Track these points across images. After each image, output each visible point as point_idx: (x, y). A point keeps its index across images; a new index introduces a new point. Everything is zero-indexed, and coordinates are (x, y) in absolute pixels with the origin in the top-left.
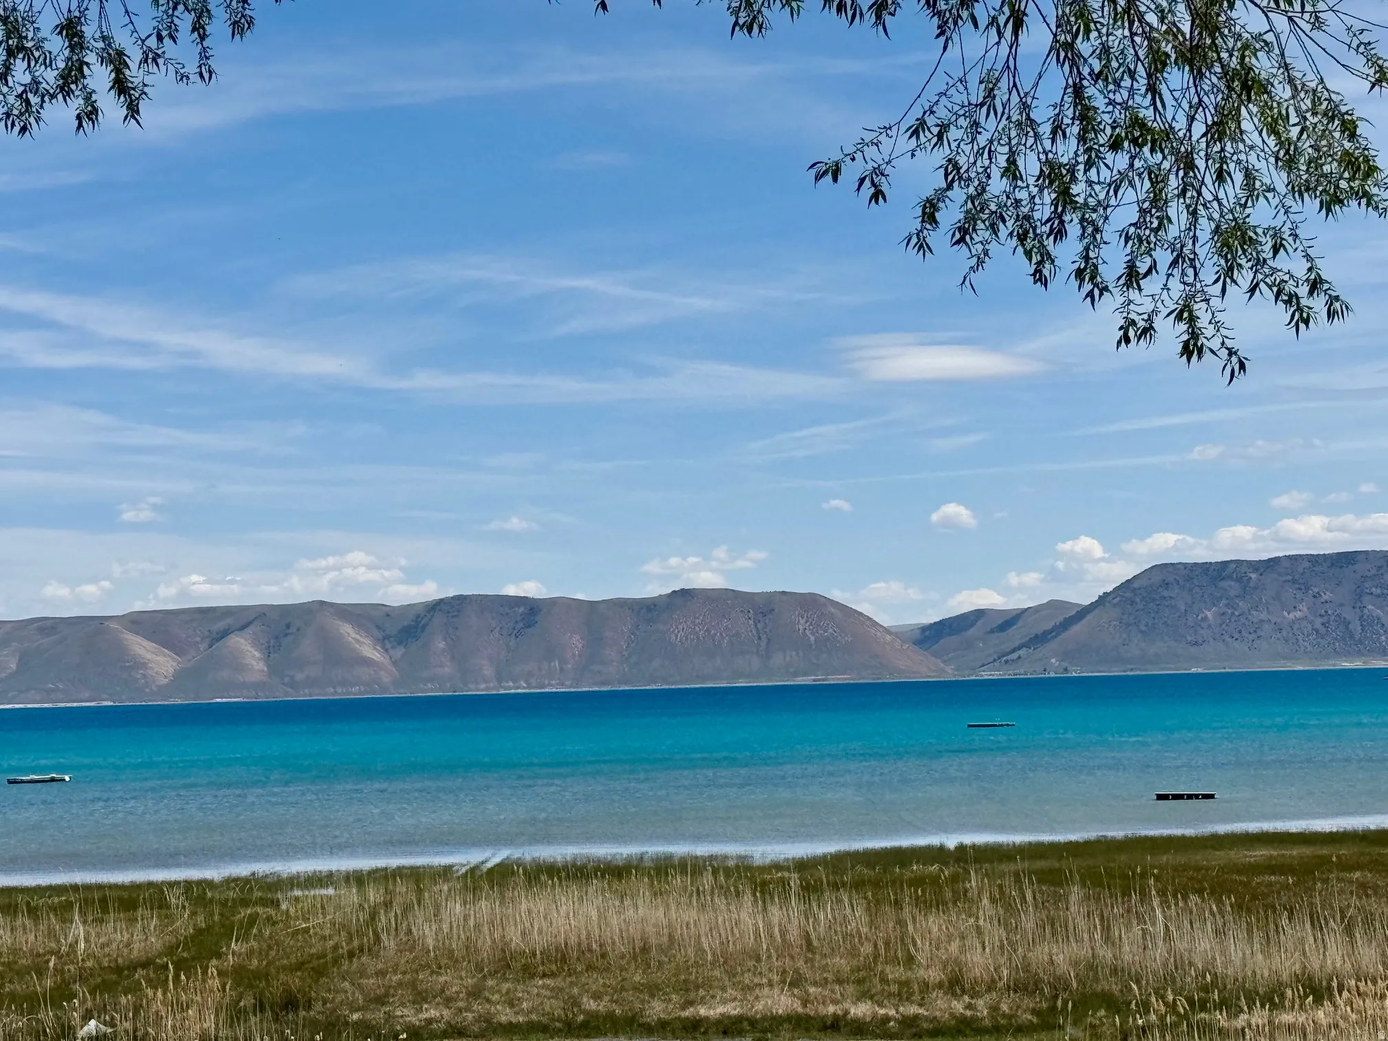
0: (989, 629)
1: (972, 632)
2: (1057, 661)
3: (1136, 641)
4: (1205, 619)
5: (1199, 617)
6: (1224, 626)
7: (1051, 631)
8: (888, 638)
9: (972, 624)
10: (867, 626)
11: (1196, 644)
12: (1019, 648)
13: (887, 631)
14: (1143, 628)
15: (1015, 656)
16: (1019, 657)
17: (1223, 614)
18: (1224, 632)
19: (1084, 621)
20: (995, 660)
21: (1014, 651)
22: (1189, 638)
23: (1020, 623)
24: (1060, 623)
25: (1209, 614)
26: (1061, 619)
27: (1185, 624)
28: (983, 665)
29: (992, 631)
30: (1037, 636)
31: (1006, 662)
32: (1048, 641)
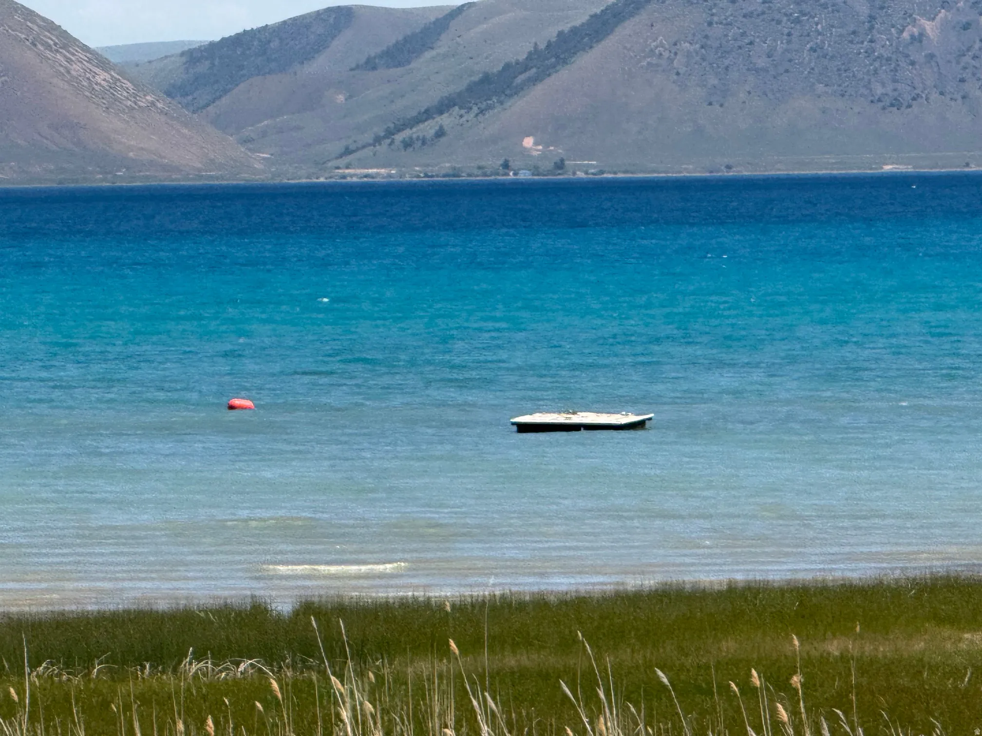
0: (363, 60)
1: (319, 65)
2: (536, 143)
3: (742, 96)
4: (919, 39)
5: (906, 35)
6: (967, 59)
7: (525, 67)
8: (102, 77)
9: (320, 46)
10: (48, 47)
11: (896, 104)
12: (444, 107)
13: (98, 59)
14: (761, 62)
15: (428, 128)
16: (441, 133)
17: (966, 27)
18: (967, 75)
19: (610, 43)
20: (378, 140)
21: (427, 114)
22: (879, 90)
23: (443, 45)
24: (549, 45)
25: (928, 26)
26: (551, 33)
27: (869, 53)
28: (348, 152)
29: (370, 65)
30: (486, 79)
31: (407, 144)
32: (518, 91)
